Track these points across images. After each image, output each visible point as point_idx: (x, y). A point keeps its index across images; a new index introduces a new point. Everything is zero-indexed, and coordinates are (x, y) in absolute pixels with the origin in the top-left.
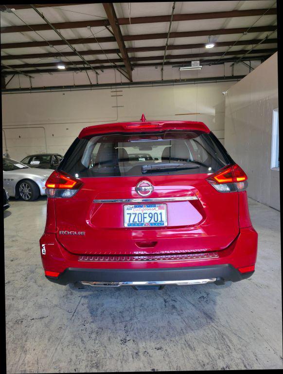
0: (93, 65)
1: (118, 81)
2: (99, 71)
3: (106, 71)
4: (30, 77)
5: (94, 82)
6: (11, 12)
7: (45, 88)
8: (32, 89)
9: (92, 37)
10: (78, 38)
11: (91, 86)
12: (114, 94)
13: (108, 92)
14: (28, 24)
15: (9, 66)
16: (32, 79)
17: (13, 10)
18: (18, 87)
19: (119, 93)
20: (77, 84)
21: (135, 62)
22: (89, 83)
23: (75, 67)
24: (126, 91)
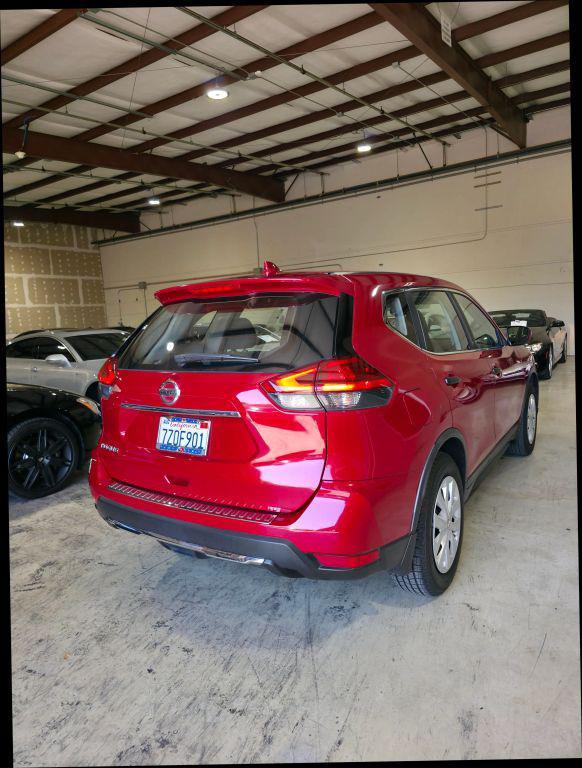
0: (429, 131)
1: (492, 152)
2: (450, 139)
3: (465, 135)
4: (322, 174)
5: (438, 164)
6: (257, 77)
7: (346, 191)
8: (325, 196)
9: (409, 79)
10: (386, 87)
11: (432, 172)
12: (482, 181)
13: (467, 179)
14: (289, 88)
15: (283, 162)
16: (325, 177)
17: (258, 73)
18: (302, 196)
19: (491, 179)
20: (403, 173)
21: (532, 102)
22: (427, 168)
23: (398, 141)
24: (509, 171)
